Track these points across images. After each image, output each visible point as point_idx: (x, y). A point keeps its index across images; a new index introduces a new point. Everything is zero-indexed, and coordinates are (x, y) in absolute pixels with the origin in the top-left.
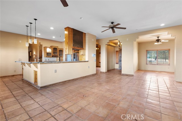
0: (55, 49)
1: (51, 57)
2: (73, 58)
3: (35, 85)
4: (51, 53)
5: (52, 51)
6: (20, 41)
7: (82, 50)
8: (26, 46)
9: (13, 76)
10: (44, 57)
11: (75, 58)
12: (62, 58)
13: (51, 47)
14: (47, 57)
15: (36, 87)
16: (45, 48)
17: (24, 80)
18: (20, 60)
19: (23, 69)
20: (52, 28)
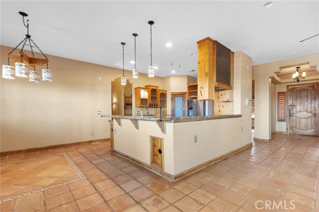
0: (153, 92)
1: (147, 107)
2: (186, 109)
3: (154, 170)
4: (147, 100)
5: (149, 95)
6: (100, 78)
7: (227, 91)
8: (122, 84)
9: (90, 142)
10: (136, 107)
11: (190, 108)
12: (164, 108)
13: (146, 88)
14: (141, 107)
15: (158, 174)
16: (138, 90)
17: (118, 153)
18: (99, 113)
19: (112, 130)
20: (169, 45)
